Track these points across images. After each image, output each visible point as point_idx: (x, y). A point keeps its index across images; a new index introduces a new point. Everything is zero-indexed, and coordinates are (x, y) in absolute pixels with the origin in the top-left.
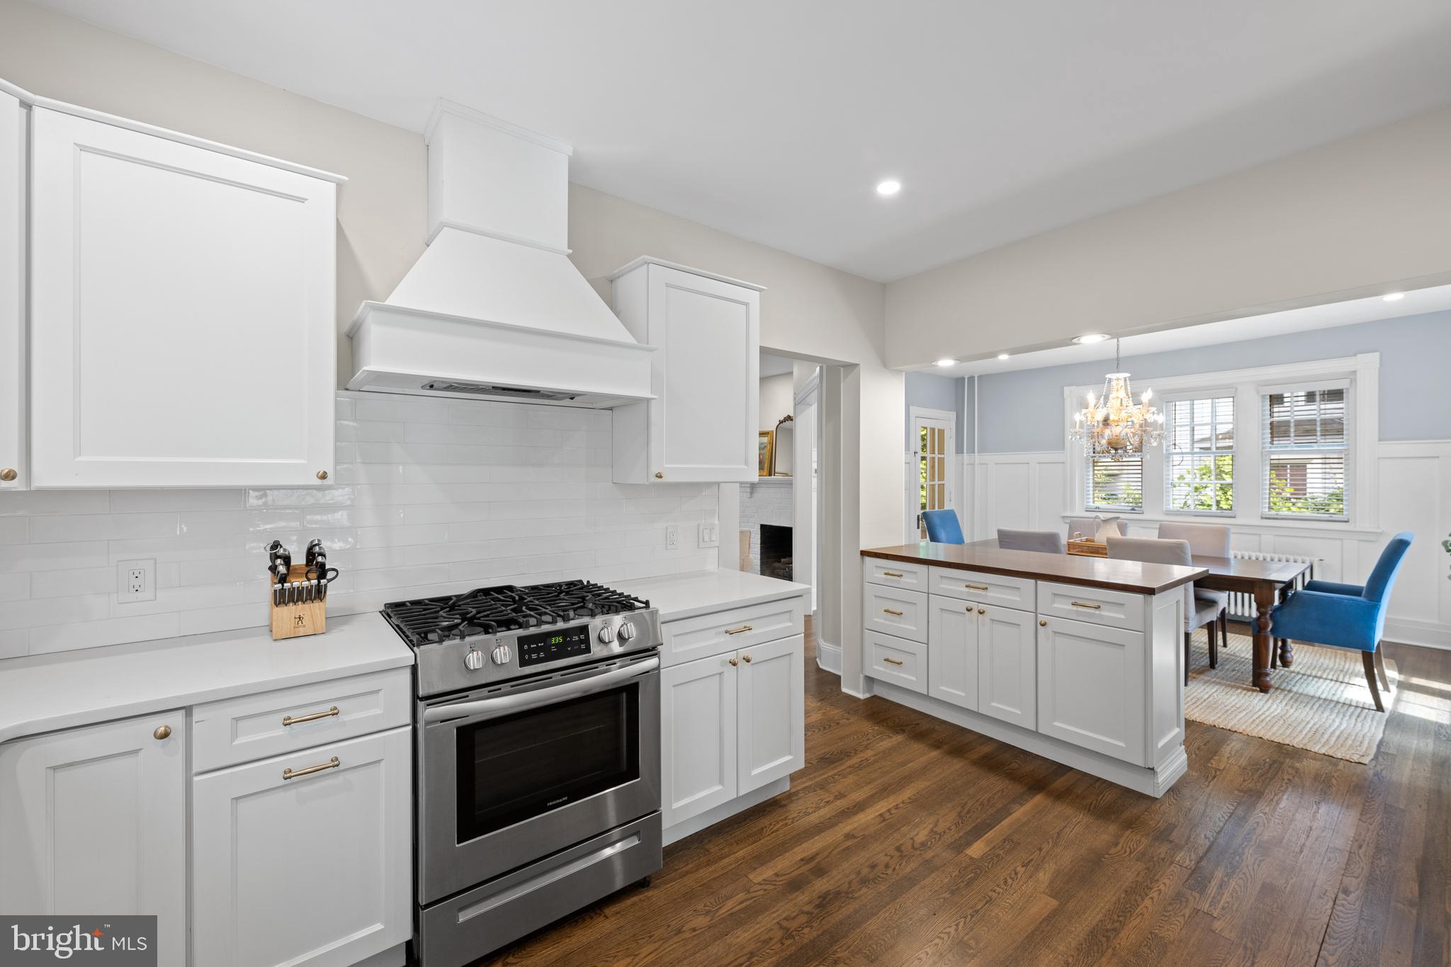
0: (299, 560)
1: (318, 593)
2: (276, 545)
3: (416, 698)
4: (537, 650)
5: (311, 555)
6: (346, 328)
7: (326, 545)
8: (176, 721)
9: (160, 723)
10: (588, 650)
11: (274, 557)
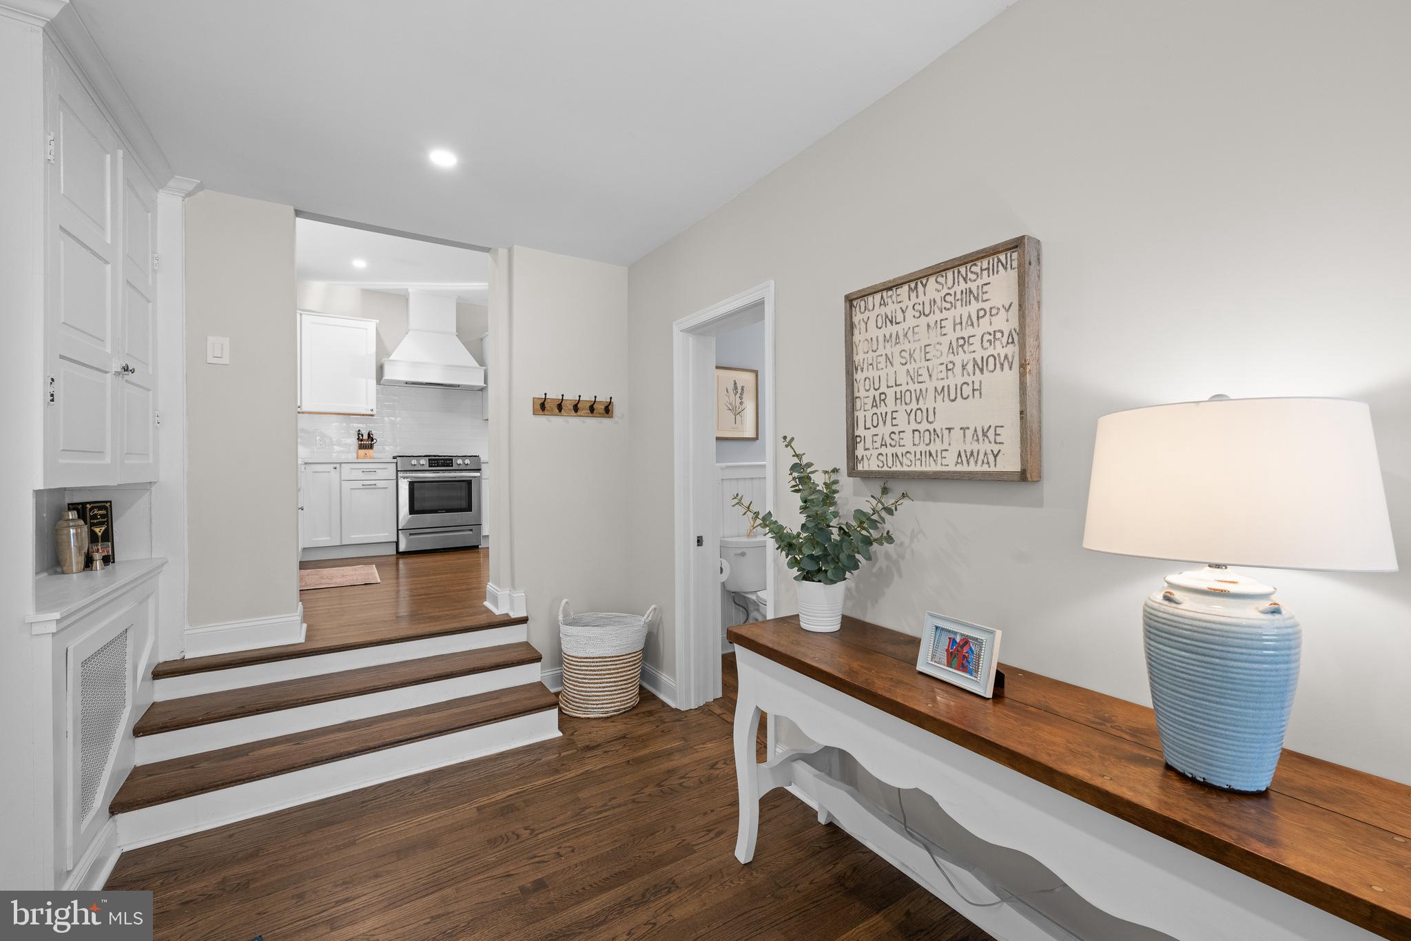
0: (365, 437)
1: (371, 447)
2: (359, 431)
3: (397, 471)
4: (435, 463)
5: (369, 434)
6: (379, 365)
7: (373, 432)
8: (338, 466)
9: (335, 465)
10: (452, 466)
11: (359, 434)
